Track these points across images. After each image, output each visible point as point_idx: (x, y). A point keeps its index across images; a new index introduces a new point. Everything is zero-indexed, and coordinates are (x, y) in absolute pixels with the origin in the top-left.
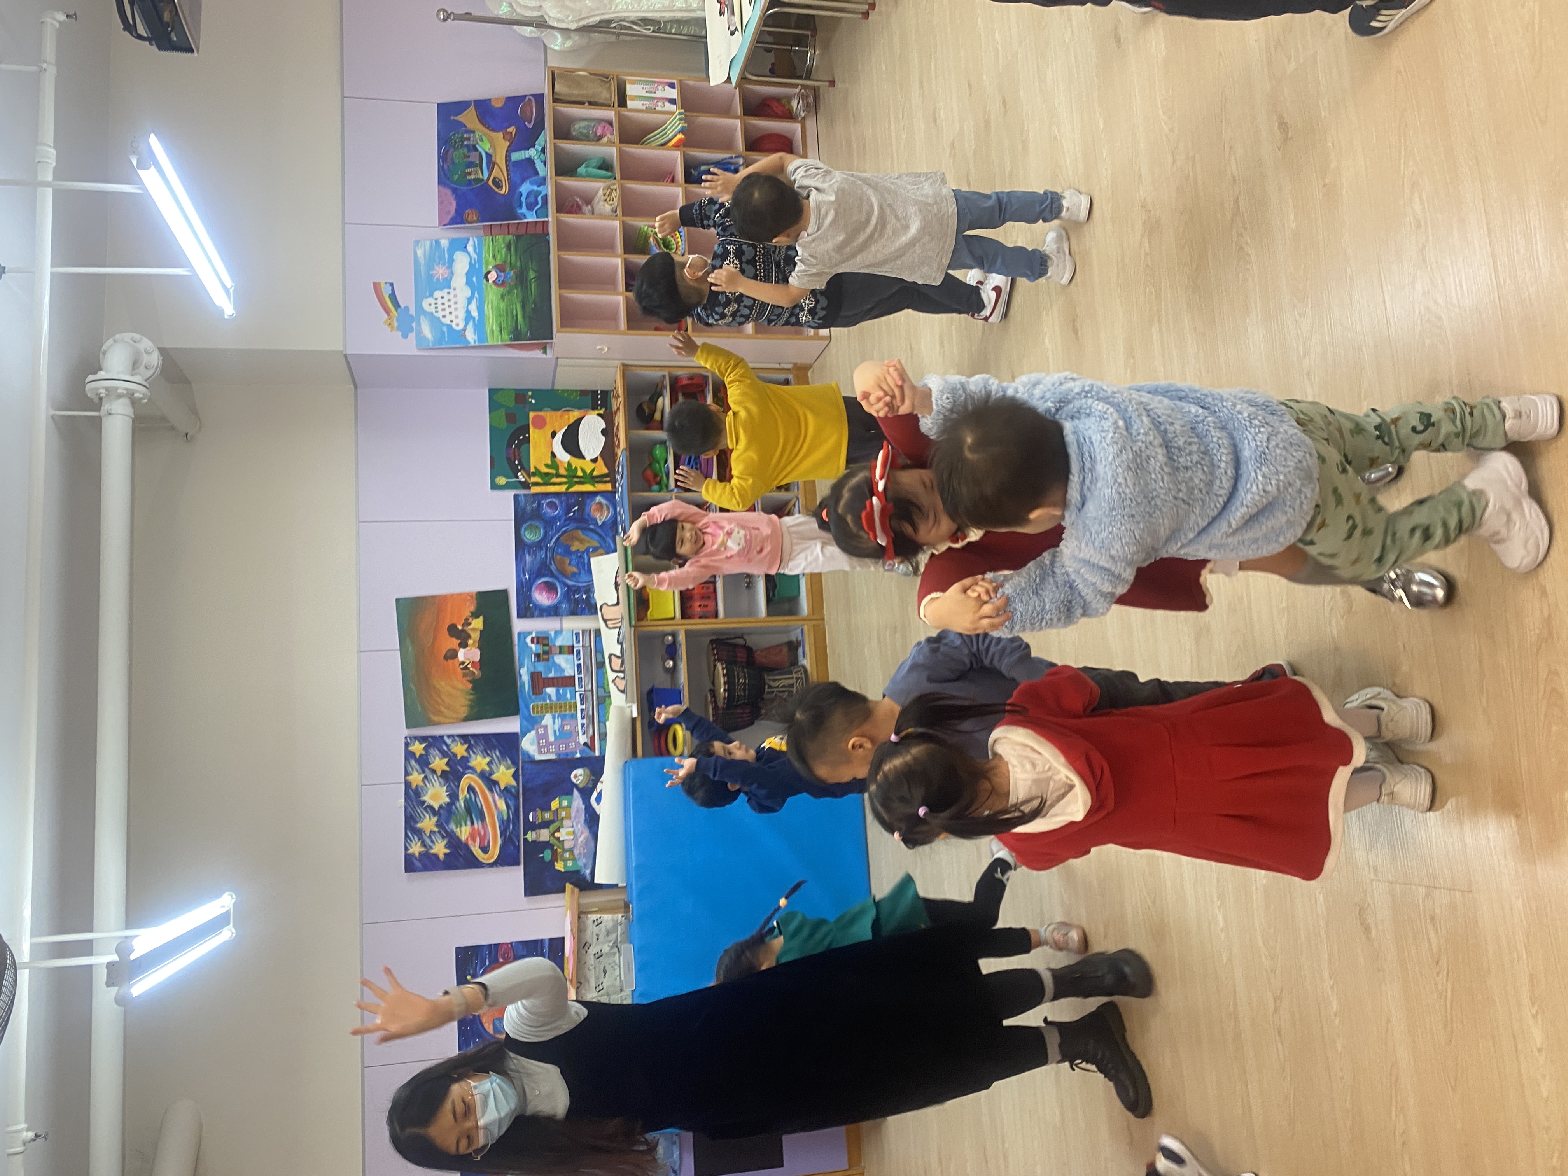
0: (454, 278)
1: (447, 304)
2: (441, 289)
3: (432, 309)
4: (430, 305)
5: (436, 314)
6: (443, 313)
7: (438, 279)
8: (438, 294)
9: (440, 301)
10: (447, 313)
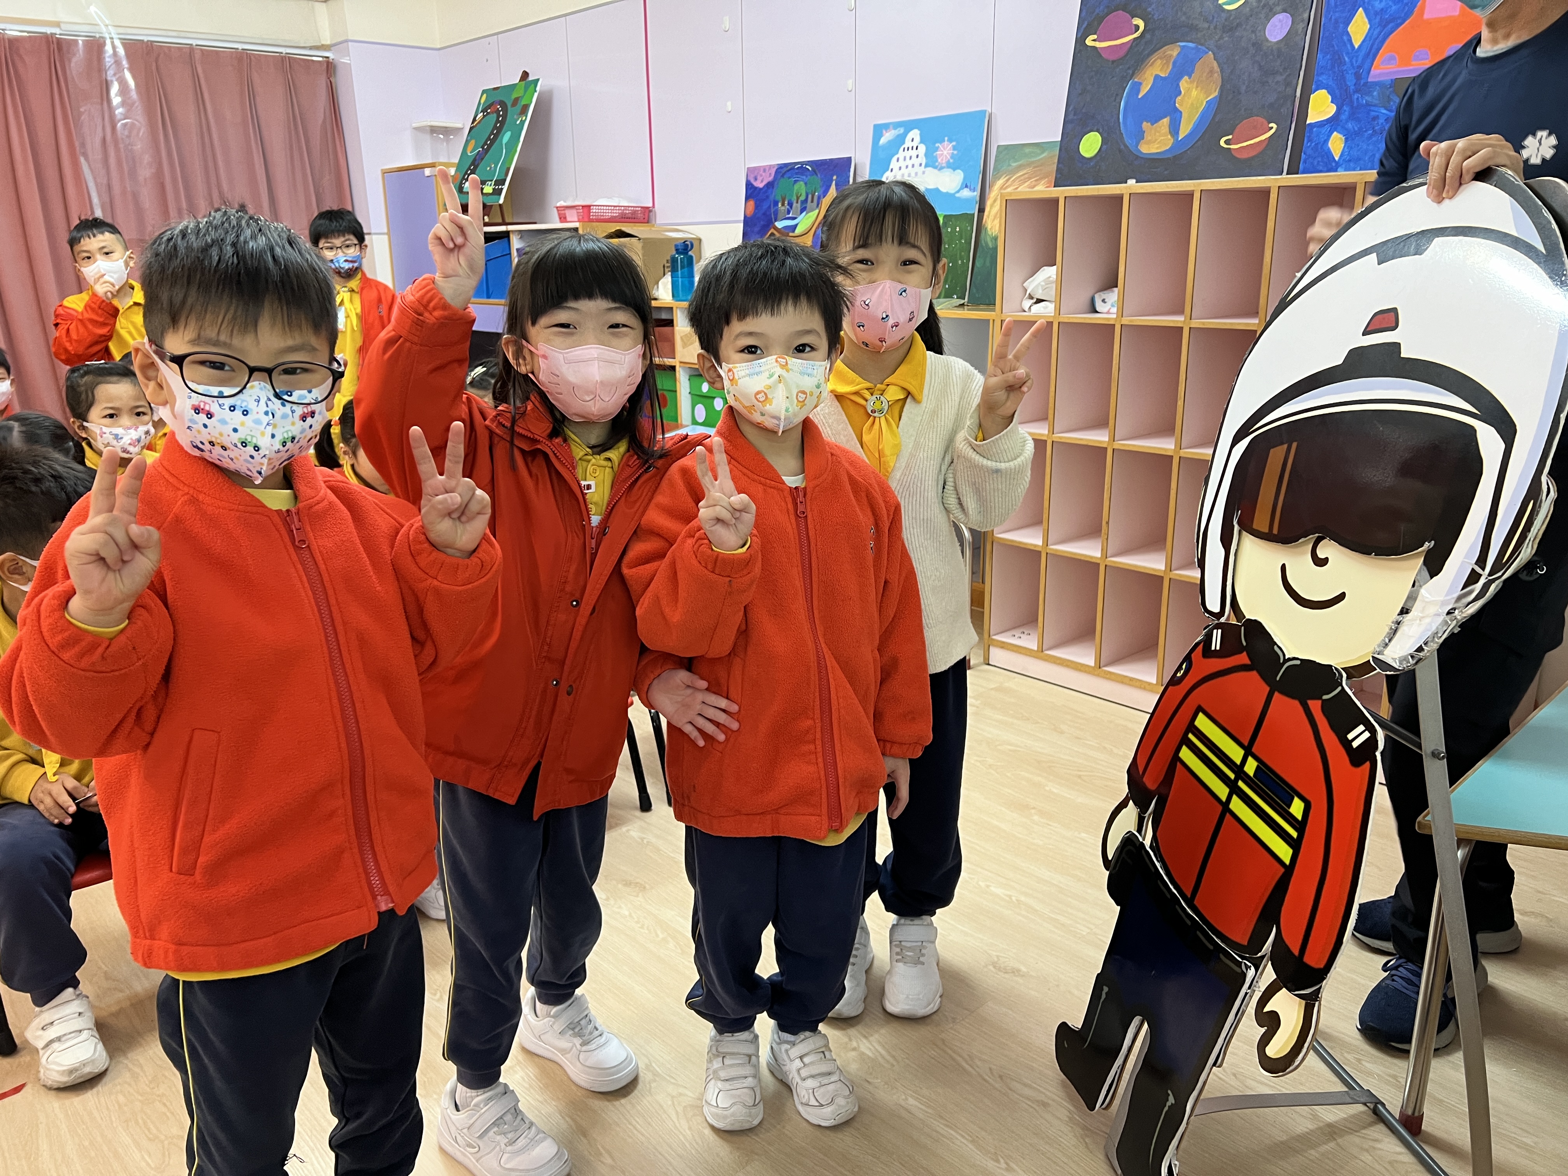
0: (936, 171)
1: (909, 163)
2: (926, 155)
3: (908, 143)
4: (913, 140)
5: (902, 149)
6: (901, 159)
7: (937, 149)
8: (922, 148)
9: (914, 153)
10: (902, 163)
